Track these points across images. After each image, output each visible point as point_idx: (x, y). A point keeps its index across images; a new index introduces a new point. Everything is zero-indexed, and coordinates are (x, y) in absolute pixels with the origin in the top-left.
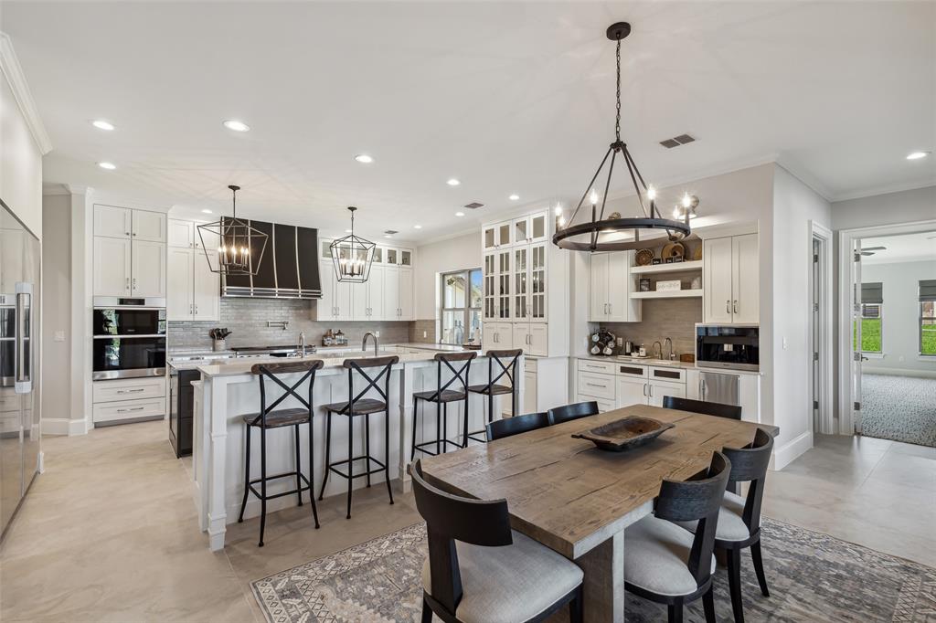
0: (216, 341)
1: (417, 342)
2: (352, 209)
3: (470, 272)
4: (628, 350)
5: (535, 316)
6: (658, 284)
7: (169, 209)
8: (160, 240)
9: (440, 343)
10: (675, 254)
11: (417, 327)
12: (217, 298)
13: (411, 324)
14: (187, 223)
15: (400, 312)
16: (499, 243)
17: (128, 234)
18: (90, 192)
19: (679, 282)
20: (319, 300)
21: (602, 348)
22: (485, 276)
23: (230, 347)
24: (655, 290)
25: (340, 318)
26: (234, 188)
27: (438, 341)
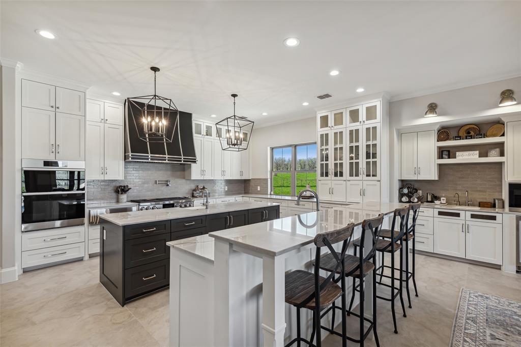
0: (120, 195)
1: (251, 193)
2: (234, 96)
3: (296, 146)
4: (429, 199)
5: (368, 175)
6: (458, 153)
7: (87, 88)
8: (80, 113)
9: (271, 194)
10: (469, 133)
11: (252, 184)
12: (122, 162)
13: (246, 182)
14: (98, 102)
15: (242, 173)
16: (333, 125)
17: (52, 107)
18: (19, 66)
19: (477, 152)
20: (193, 165)
21: (410, 197)
22: (319, 148)
23: (130, 199)
24: (455, 158)
25: (206, 178)
26: (155, 69)
27: (269, 193)
